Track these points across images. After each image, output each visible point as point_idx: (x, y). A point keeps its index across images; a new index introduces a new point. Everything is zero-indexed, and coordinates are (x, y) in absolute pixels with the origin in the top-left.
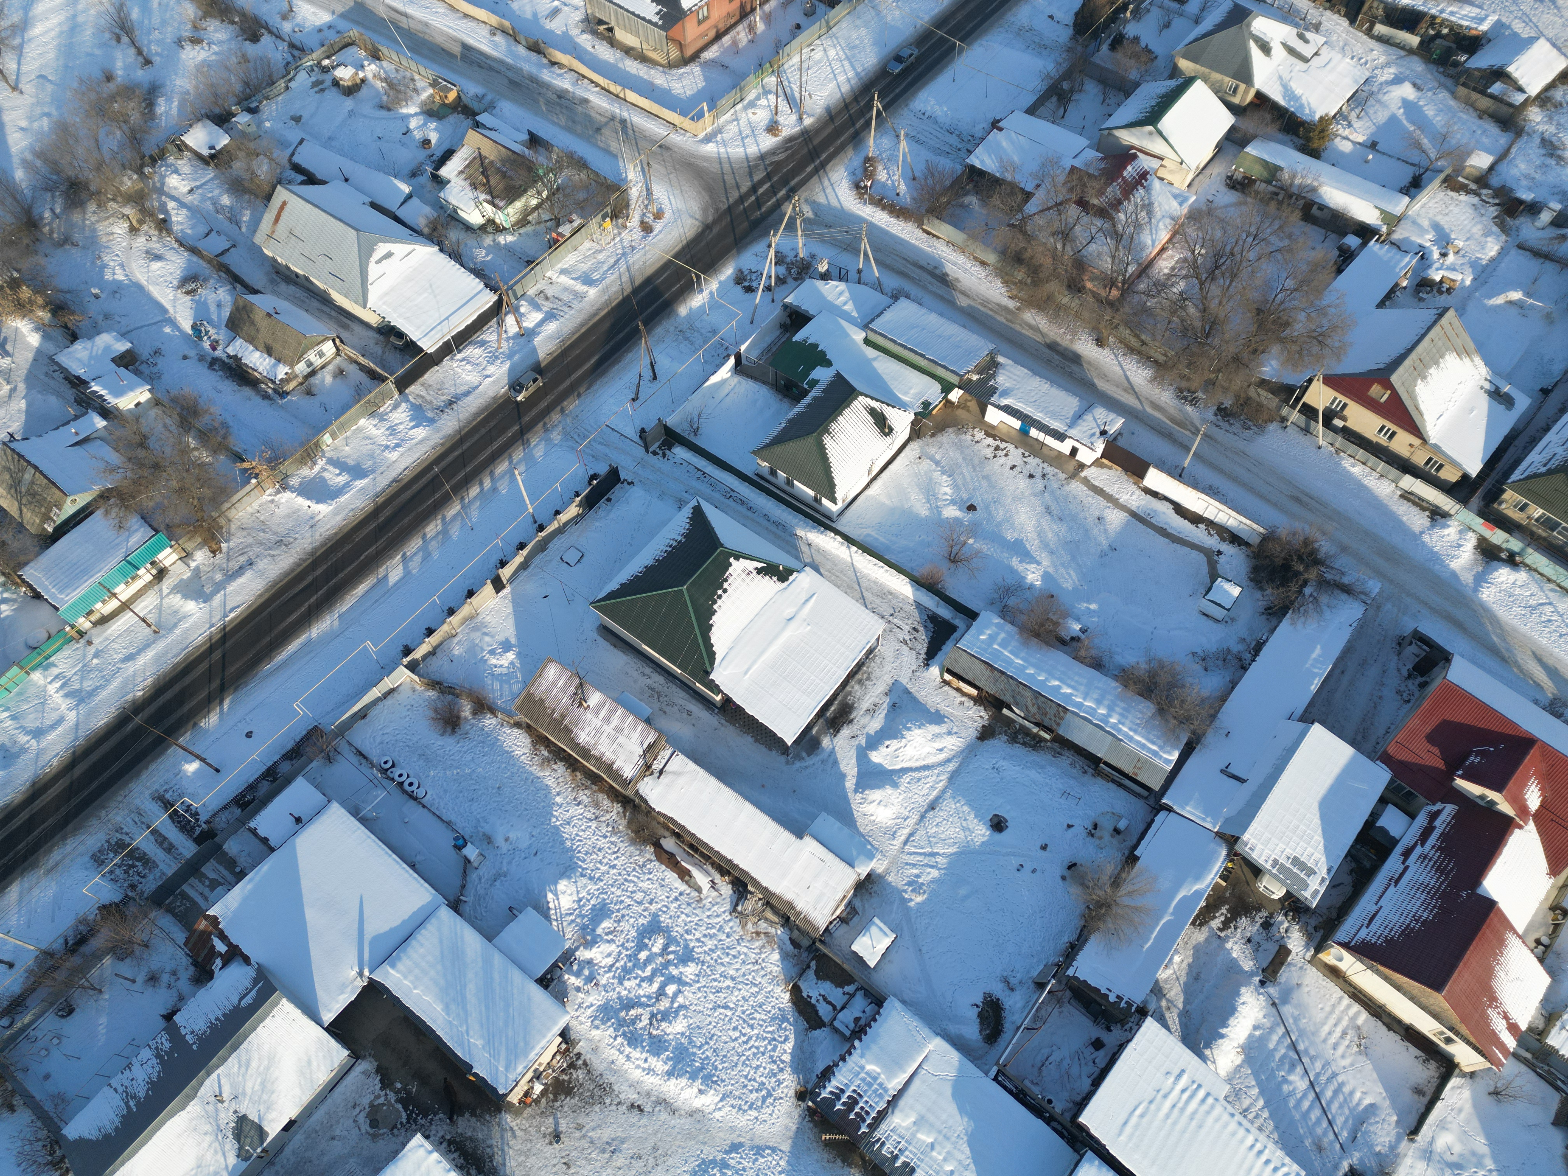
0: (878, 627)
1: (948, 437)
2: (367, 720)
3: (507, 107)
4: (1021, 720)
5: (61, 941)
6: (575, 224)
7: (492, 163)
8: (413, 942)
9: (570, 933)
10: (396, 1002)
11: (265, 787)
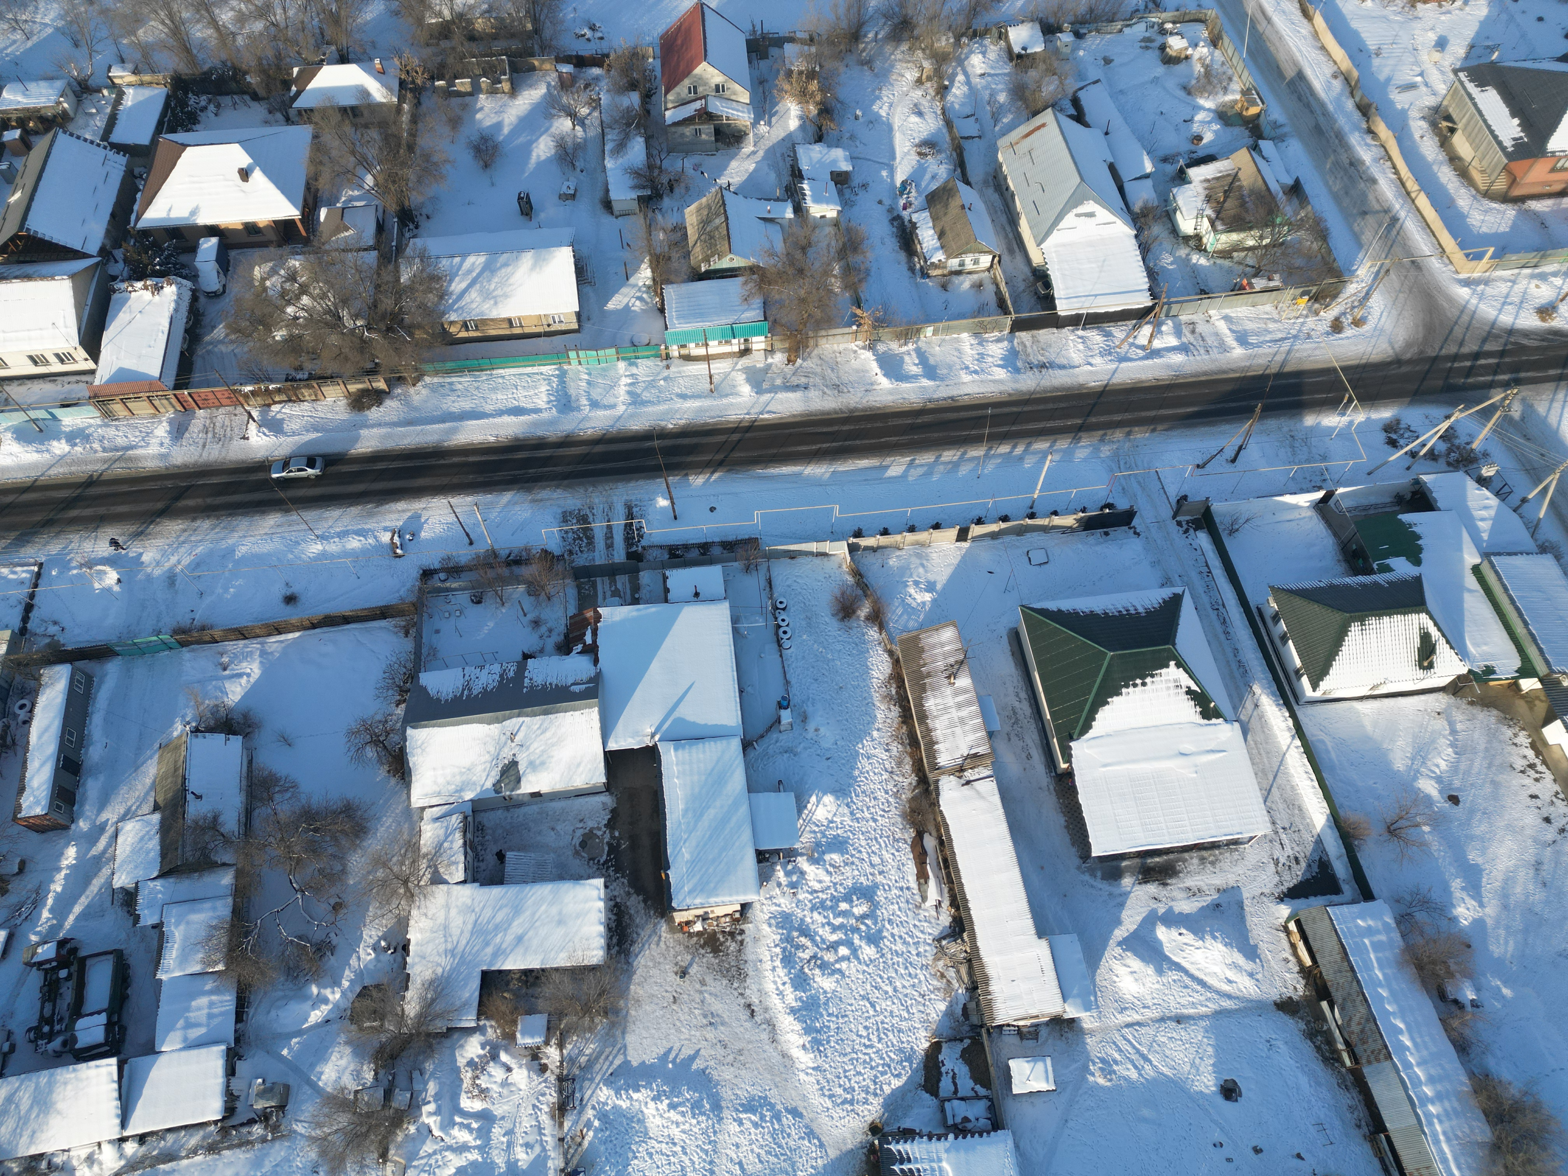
0: (1261, 827)
1: (1487, 718)
2: (793, 562)
3: (1295, 148)
4: (1333, 1026)
5: (507, 552)
6: (1272, 284)
7: (1241, 187)
8: (700, 745)
9: (806, 839)
10: (659, 775)
11: (694, 554)
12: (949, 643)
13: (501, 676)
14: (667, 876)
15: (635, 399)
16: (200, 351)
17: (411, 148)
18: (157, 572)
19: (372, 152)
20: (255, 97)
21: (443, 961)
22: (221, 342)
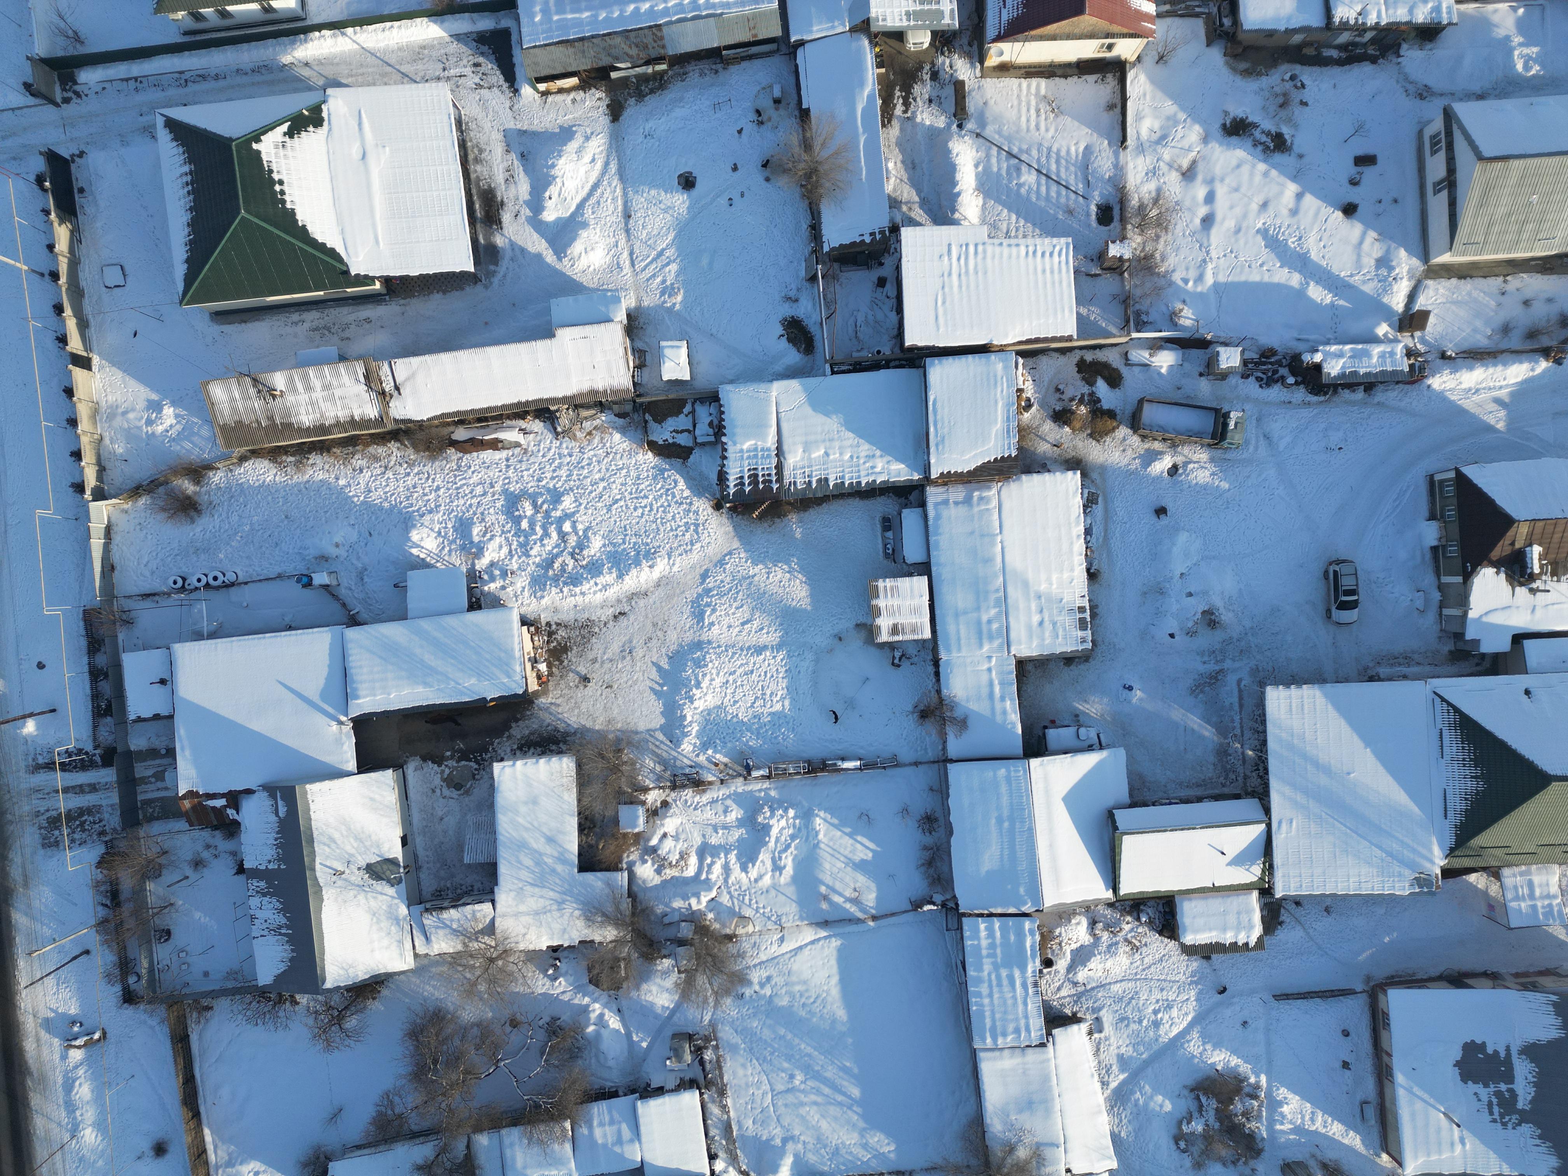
0: (442, 93)
2: (118, 568)
4: (632, 72)
5: (100, 908)
8: (353, 671)
9: (458, 561)
10: (386, 714)
11: (106, 687)
12: (229, 391)
13: (264, 895)
14: (492, 700)
21: (568, 911)
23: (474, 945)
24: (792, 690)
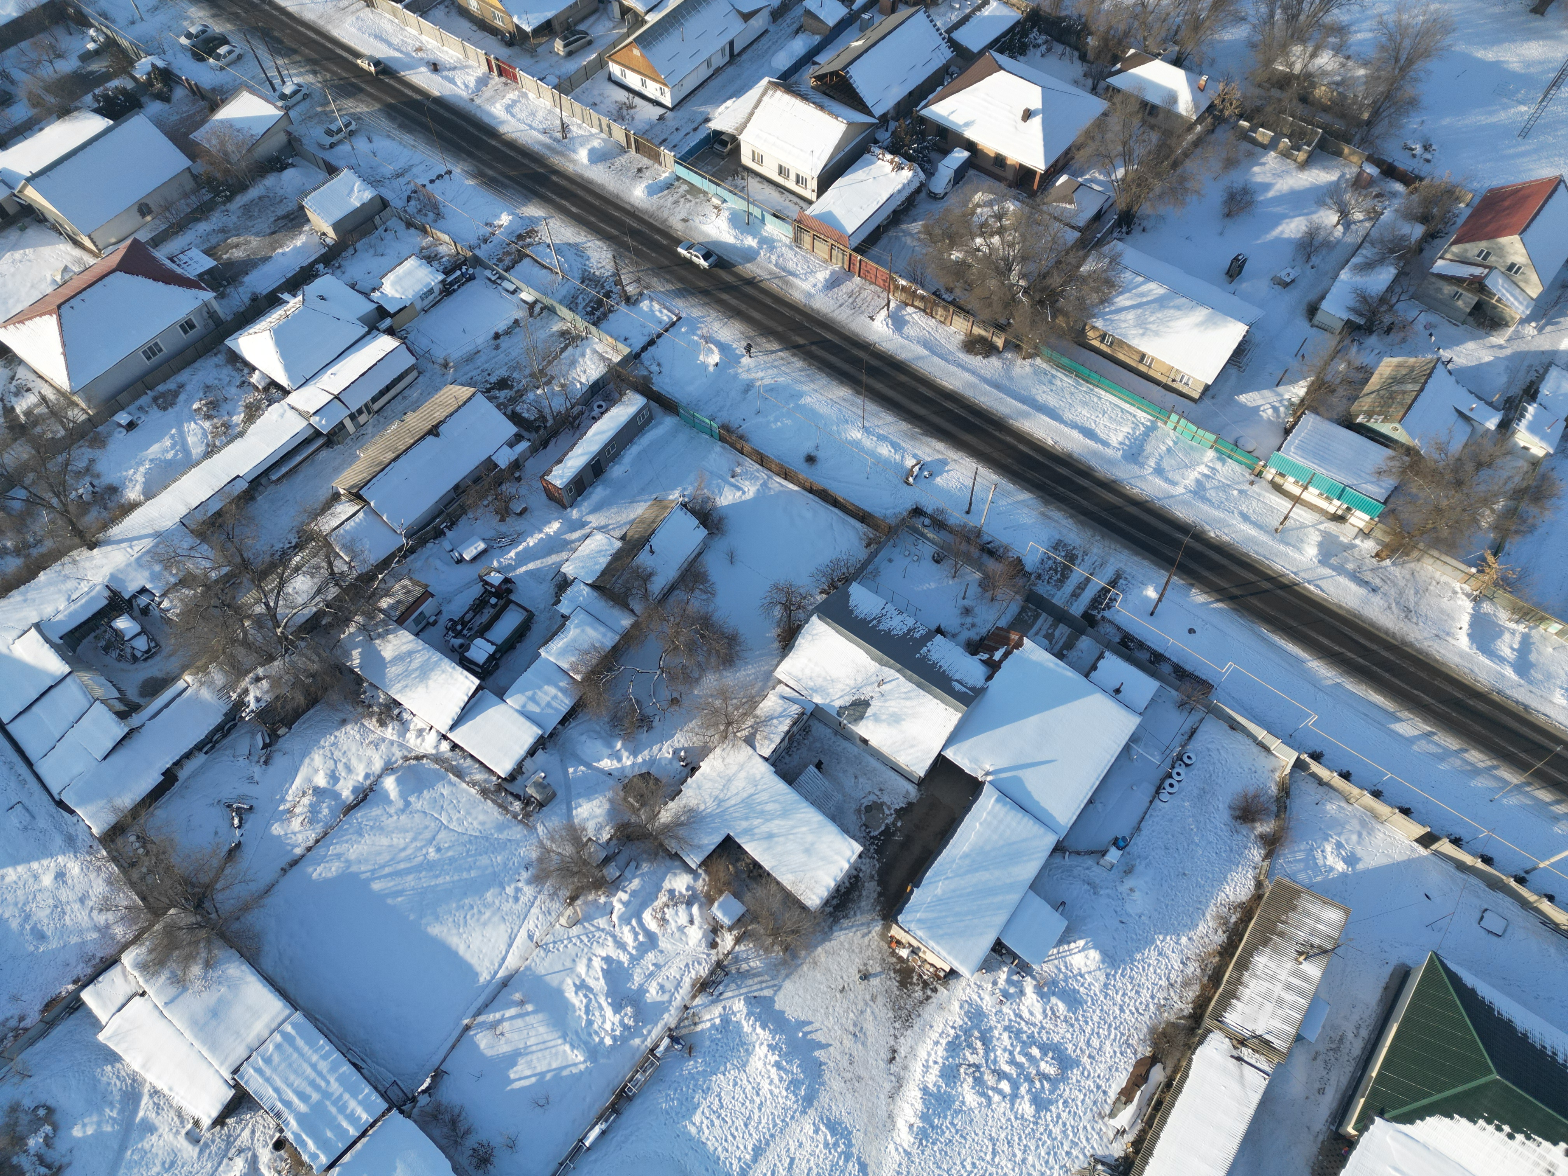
2: (1230, 731)
5: (990, 539)
8: (1020, 815)
9: (1047, 969)
10: (967, 809)
11: (1144, 656)
12: (1327, 924)
13: (909, 630)
14: (912, 891)
15: (1199, 491)
16: (892, 233)
17: (1175, 165)
18: (744, 376)
19: (1140, 151)
20: (1083, 58)
21: (710, 802)
22: (911, 235)
23: (750, 722)
24: (698, 1146)
